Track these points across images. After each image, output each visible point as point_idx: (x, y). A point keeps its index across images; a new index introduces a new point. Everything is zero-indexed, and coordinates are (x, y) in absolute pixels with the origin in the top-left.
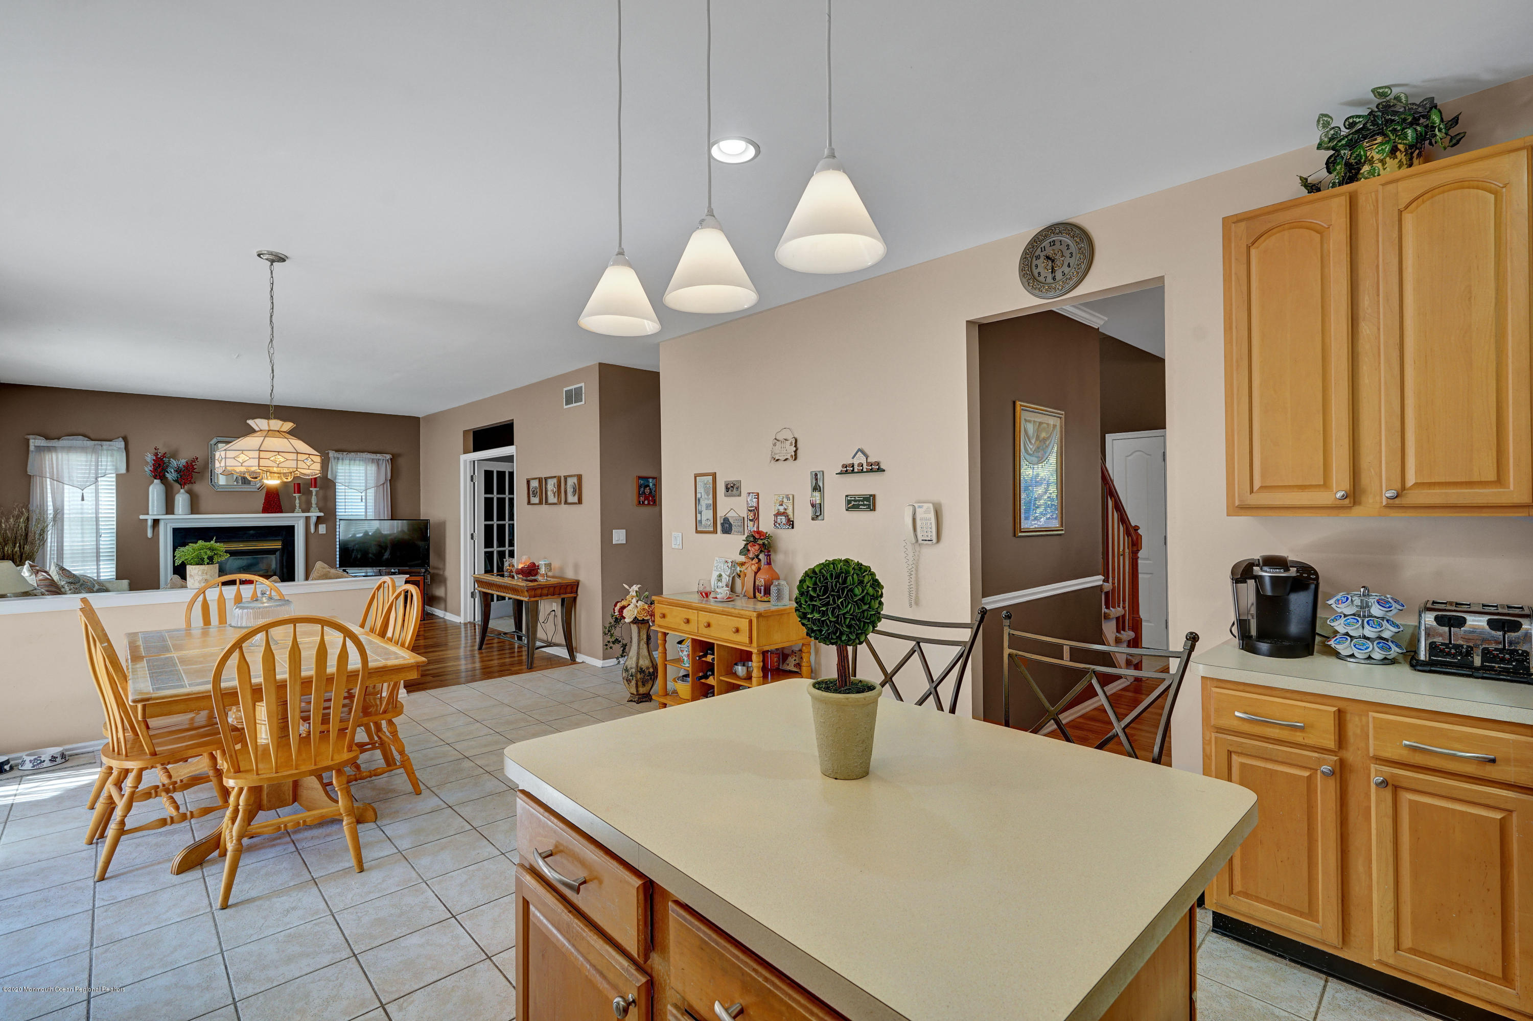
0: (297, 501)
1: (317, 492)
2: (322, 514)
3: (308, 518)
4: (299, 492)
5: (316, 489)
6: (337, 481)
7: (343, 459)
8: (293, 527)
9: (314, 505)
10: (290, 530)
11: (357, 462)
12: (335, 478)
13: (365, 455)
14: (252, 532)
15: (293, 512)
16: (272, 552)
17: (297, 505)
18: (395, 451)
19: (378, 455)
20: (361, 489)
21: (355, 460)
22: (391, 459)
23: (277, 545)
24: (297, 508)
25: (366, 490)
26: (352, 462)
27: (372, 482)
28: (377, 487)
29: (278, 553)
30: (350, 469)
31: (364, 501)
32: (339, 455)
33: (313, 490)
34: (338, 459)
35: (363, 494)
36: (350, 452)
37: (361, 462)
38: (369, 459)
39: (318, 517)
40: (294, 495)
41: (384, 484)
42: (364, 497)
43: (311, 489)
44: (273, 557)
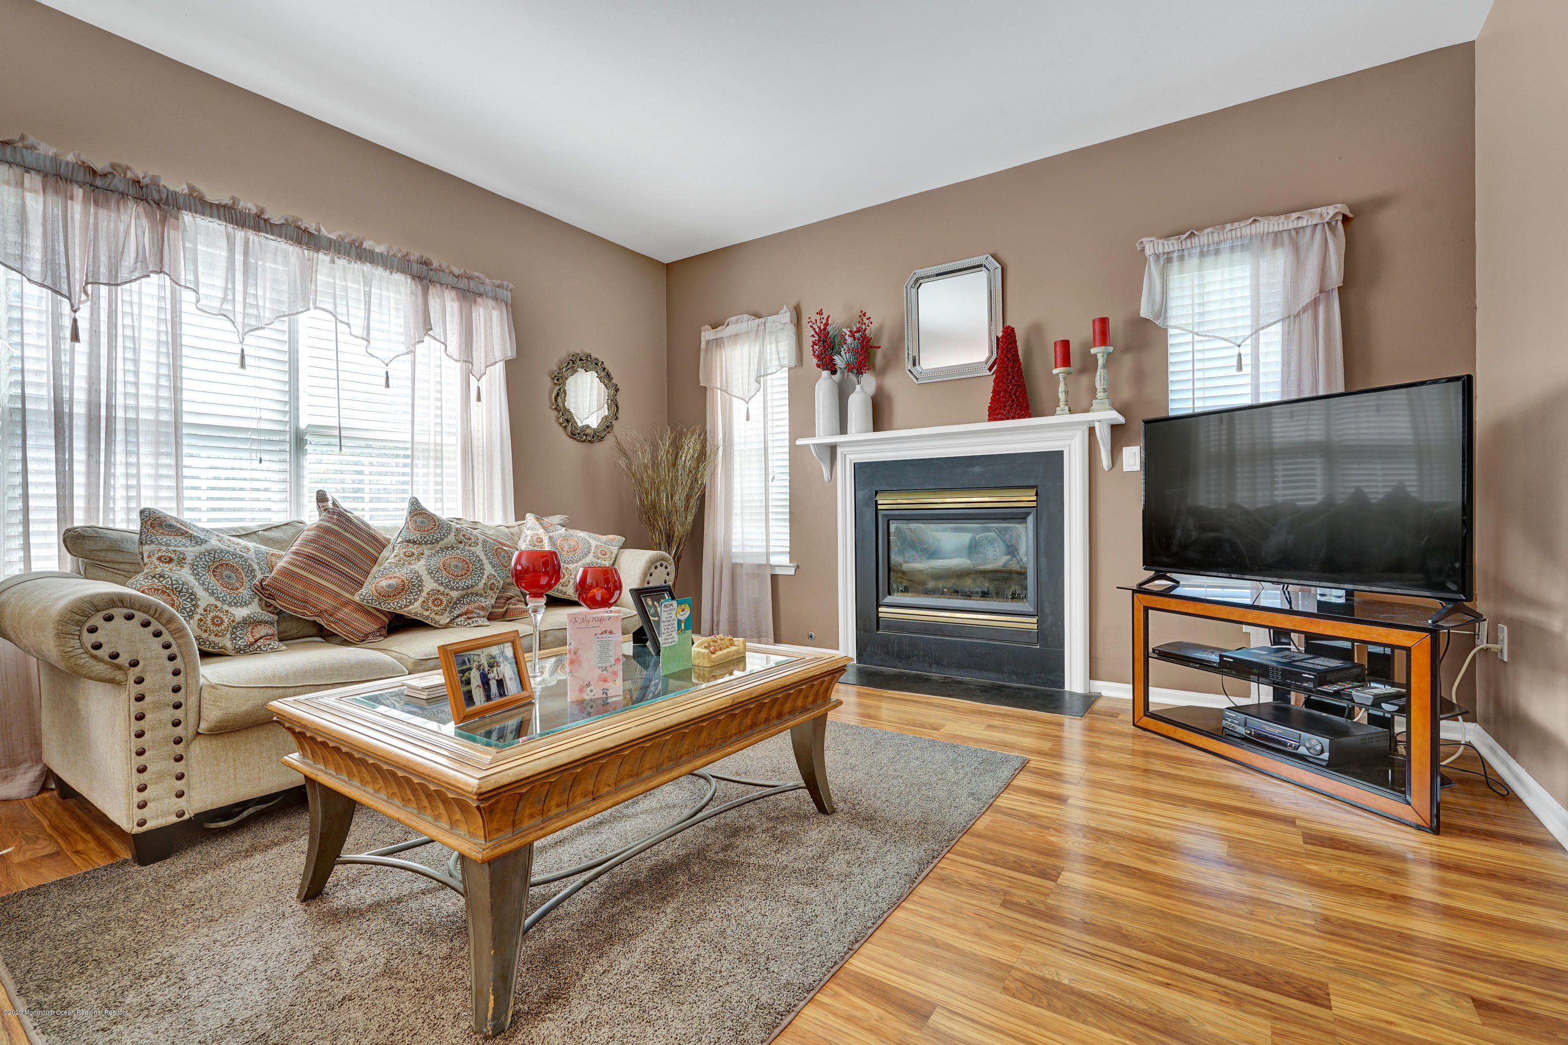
0: (1062, 388)
1: (1109, 357)
2: (1121, 419)
3: (1092, 430)
4: (1066, 361)
5: (1102, 349)
6: (1171, 322)
7: (1181, 258)
8: (1061, 453)
9: (1100, 394)
10: (1053, 461)
11: (1225, 257)
12: (1163, 310)
13: (1247, 229)
14: (977, 469)
15: (1053, 413)
16: (1018, 516)
17: (1062, 396)
18: (1362, 191)
19: (1295, 215)
20: (1236, 338)
21: (1217, 252)
22: (1346, 219)
23: (1026, 498)
24: (1062, 404)
25: (1256, 332)
26: (1209, 260)
27: (1274, 304)
28: (1291, 318)
29: (1031, 519)
30: (1202, 286)
31: (1247, 369)
32: (1172, 245)
33: (1098, 351)
34: (1169, 260)
35: (1246, 350)
36: (1201, 229)
37: (1238, 256)
38: (1262, 237)
39: (1115, 428)
40: (1055, 371)
41: (1315, 302)
42: (1246, 360)
43: (1093, 351)
44: (1019, 527)
